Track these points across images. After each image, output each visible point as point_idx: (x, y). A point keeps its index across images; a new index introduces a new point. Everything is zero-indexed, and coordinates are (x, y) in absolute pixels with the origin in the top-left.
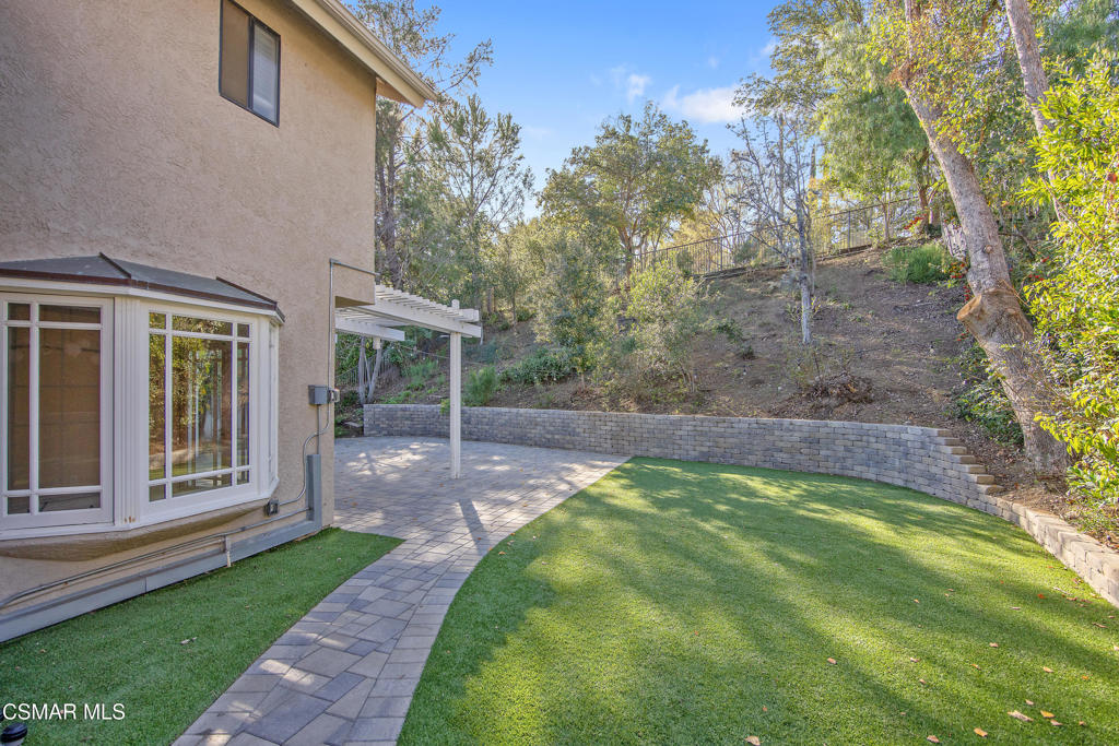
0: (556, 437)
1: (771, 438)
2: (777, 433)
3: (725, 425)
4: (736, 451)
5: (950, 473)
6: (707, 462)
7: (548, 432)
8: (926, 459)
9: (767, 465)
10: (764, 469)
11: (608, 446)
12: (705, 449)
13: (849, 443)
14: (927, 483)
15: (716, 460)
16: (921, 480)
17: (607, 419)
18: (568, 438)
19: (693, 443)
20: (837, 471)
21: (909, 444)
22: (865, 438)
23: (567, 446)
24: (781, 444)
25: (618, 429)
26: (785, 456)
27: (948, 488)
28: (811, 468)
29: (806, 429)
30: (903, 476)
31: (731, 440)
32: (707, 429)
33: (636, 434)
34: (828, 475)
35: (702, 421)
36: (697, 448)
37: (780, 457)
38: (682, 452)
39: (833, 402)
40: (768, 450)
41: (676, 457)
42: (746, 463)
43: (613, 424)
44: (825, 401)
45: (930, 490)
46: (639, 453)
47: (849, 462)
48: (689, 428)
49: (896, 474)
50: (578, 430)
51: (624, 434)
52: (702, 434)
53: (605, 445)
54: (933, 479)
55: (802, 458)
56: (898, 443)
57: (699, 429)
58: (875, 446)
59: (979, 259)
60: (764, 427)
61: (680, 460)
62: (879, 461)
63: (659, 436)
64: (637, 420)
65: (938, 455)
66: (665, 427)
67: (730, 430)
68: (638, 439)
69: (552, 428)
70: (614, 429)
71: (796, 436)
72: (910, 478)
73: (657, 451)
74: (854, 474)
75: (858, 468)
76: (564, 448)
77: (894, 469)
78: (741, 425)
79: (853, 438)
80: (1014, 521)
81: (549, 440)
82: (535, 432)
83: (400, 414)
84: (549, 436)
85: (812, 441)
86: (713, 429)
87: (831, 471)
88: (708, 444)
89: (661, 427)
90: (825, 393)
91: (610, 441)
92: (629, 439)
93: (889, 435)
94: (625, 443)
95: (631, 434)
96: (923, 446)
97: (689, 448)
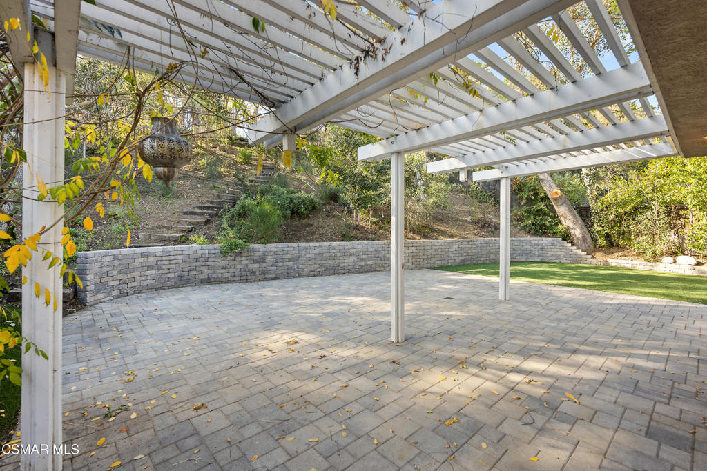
0: (369, 263)
1: (489, 248)
2: (491, 245)
3: (472, 243)
4: (476, 256)
5: (570, 253)
7: (362, 260)
8: (555, 250)
9: (487, 262)
12: (463, 258)
13: (514, 247)
14: (555, 258)
15: (468, 263)
16: (551, 258)
17: (410, 245)
18: (380, 262)
19: (458, 255)
21: (543, 245)
22: (521, 244)
23: (379, 269)
24: (492, 250)
25: (417, 251)
30: (541, 258)
31: (474, 251)
33: (428, 254)
35: (462, 242)
36: (459, 258)
37: (492, 257)
38: (453, 261)
39: (493, 229)
41: (450, 265)
43: (413, 248)
44: (490, 229)
47: (514, 256)
48: (457, 246)
49: (536, 257)
51: (420, 254)
52: (462, 249)
53: (408, 264)
54: (559, 257)
56: (537, 245)
58: (526, 247)
60: (486, 242)
62: (528, 253)
63: (441, 253)
64: (429, 244)
65: (562, 248)
66: (444, 247)
67: (473, 246)
68: (429, 257)
69: (364, 257)
70: (414, 251)
71: (497, 245)
72: (545, 257)
73: (439, 262)
74: (516, 260)
75: (518, 257)
76: (376, 271)
77: (535, 255)
78: (478, 243)
80: (609, 265)
81: (362, 266)
82: (348, 262)
83: (138, 262)
84: (363, 263)
86: (467, 246)
88: (464, 255)
89: (440, 247)
91: (411, 261)
92: (423, 257)
93: (533, 242)
94: (421, 260)
95: (425, 254)
96: (553, 245)
97: (456, 258)
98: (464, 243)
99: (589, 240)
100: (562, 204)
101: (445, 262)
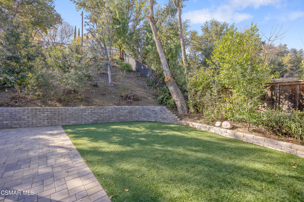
1: (119, 112)
2: (121, 111)
3: (104, 109)
4: (107, 118)
5: (169, 117)
6: (97, 123)
8: (162, 114)
9: (118, 121)
10: (117, 122)
11: (46, 122)
12: (95, 119)
13: (140, 112)
14: (162, 120)
15: (100, 122)
16: (160, 119)
19: (91, 117)
20: (137, 120)
21: (157, 111)
22: (144, 110)
24: (122, 114)
25: (52, 114)
26: (123, 117)
27: (169, 120)
28: (130, 120)
29: (129, 109)
30: (155, 119)
31: (106, 114)
32: (96, 111)
33: (63, 116)
34: (135, 121)
35: (94, 109)
36: (92, 119)
37: (121, 118)
38: (86, 121)
39: (132, 101)
40: (118, 116)
41: (83, 123)
42: (111, 121)
43: (48, 113)
44: (130, 101)
45: (163, 121)
46: (64, 124)
47: (140, 117)
48: (90, 111)
49: (153, 119)
50: (23, 117)
51: (56, 116)
52: (94, 113)
53: (44, 123)
54: (164, 119)
55: (128, 117)
56: (153, 111)
57: (93, 111)
58: (147, 112)
59: (166, 68)
60: (116, 109)
61: (85, 124)
62: (148, 116)
63: (75, 116)
64: (63, 110)
65: (165, 113)
66: (78, 112)
67: (105, 111)
68: (64, 118)
70: (49, 115)
71: (126, 111)
72: (157, 119)
73: (73, 122)
74: (141, 120)
75: (142, 118)
77: (152, 117)
78: (109, 109)
79: (141, 110)
80: (187, 126)
85: (130, 112)
86: (100, 111)
87: (135, 120)
88: (97, 117)
89: (76, 112)
90: (130, 98)
91: (46, 121)
92: (58, 118)
93: (151, 109)
94: (56, 120)
95: (60, 116)
96: (161, 111)
97: (89, 119)
98: (96, 109)
99: (185, 108)
100: (171, 85)
101: (78, 121)
